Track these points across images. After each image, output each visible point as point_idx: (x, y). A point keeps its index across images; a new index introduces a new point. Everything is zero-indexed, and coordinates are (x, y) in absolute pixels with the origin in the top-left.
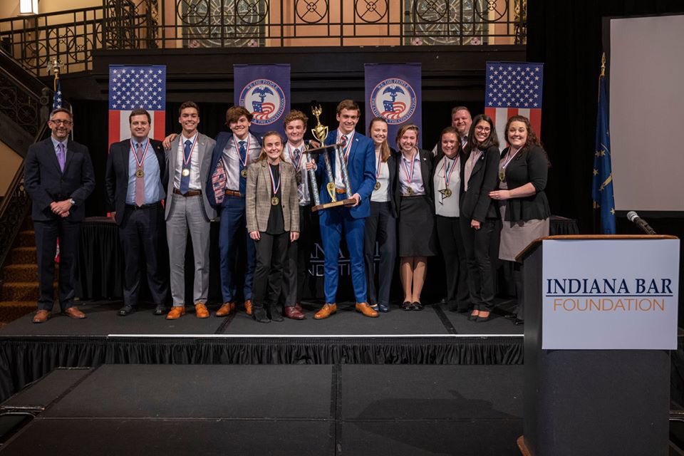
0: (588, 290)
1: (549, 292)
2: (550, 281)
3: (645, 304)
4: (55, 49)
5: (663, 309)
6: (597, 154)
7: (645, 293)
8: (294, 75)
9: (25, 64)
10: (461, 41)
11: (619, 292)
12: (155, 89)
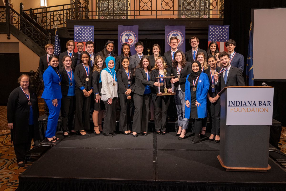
0: (242, 105)
1: (229, 105)
2: (229, 102)
3: (262, 110)
4: (53, 19)
5: (268, 112)
6: (248, 58)
7: (262, 106)
8: (140, 29)
9: (42, 25)
10: (200, 17)
11: (253, 106)
12: (90, 34)
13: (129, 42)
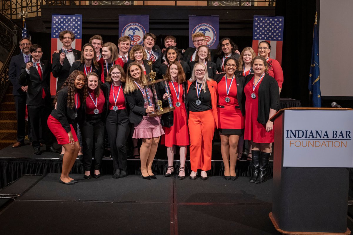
0: (308, 136)
1: (288, 137)
2: (288, 131)
3: (337, 144)
4: (20, 4)
5: (346, 147)
6: (312, 66)
7: (337, 138)
8: (152, 21)
9: (4, 12)
10: (240, 4)
11: (324, 138)
12: (76, 27)
13: (134, 39)
